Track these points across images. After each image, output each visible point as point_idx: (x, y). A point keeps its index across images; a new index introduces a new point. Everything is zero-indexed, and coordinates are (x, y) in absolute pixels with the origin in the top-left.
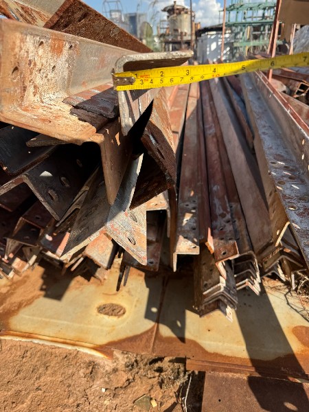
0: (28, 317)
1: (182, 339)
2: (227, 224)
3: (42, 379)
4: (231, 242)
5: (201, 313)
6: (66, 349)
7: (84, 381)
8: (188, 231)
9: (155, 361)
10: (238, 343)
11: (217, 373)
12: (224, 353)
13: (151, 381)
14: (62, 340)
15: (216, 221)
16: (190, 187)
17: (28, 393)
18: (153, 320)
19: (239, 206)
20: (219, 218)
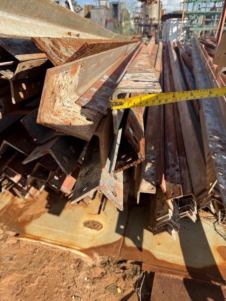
0: (37, 226)
1: (140, 249)
2: (176, 173)
3: (46, 268)
4: (178, 185)
5: (155, 233)
6: (62, 250)
7: (73, 271)
8: (149, 176)
9: (121, 262)
10: (178, 254)
11: (162, 274)
12: (169, 261)
13: (117, 275)
14: (60, 244)
15: (169, 169)
16: (151, 143)
17: (37, 277)
18: (121, 234)
19: (185, 160)
20: (171, 167)
